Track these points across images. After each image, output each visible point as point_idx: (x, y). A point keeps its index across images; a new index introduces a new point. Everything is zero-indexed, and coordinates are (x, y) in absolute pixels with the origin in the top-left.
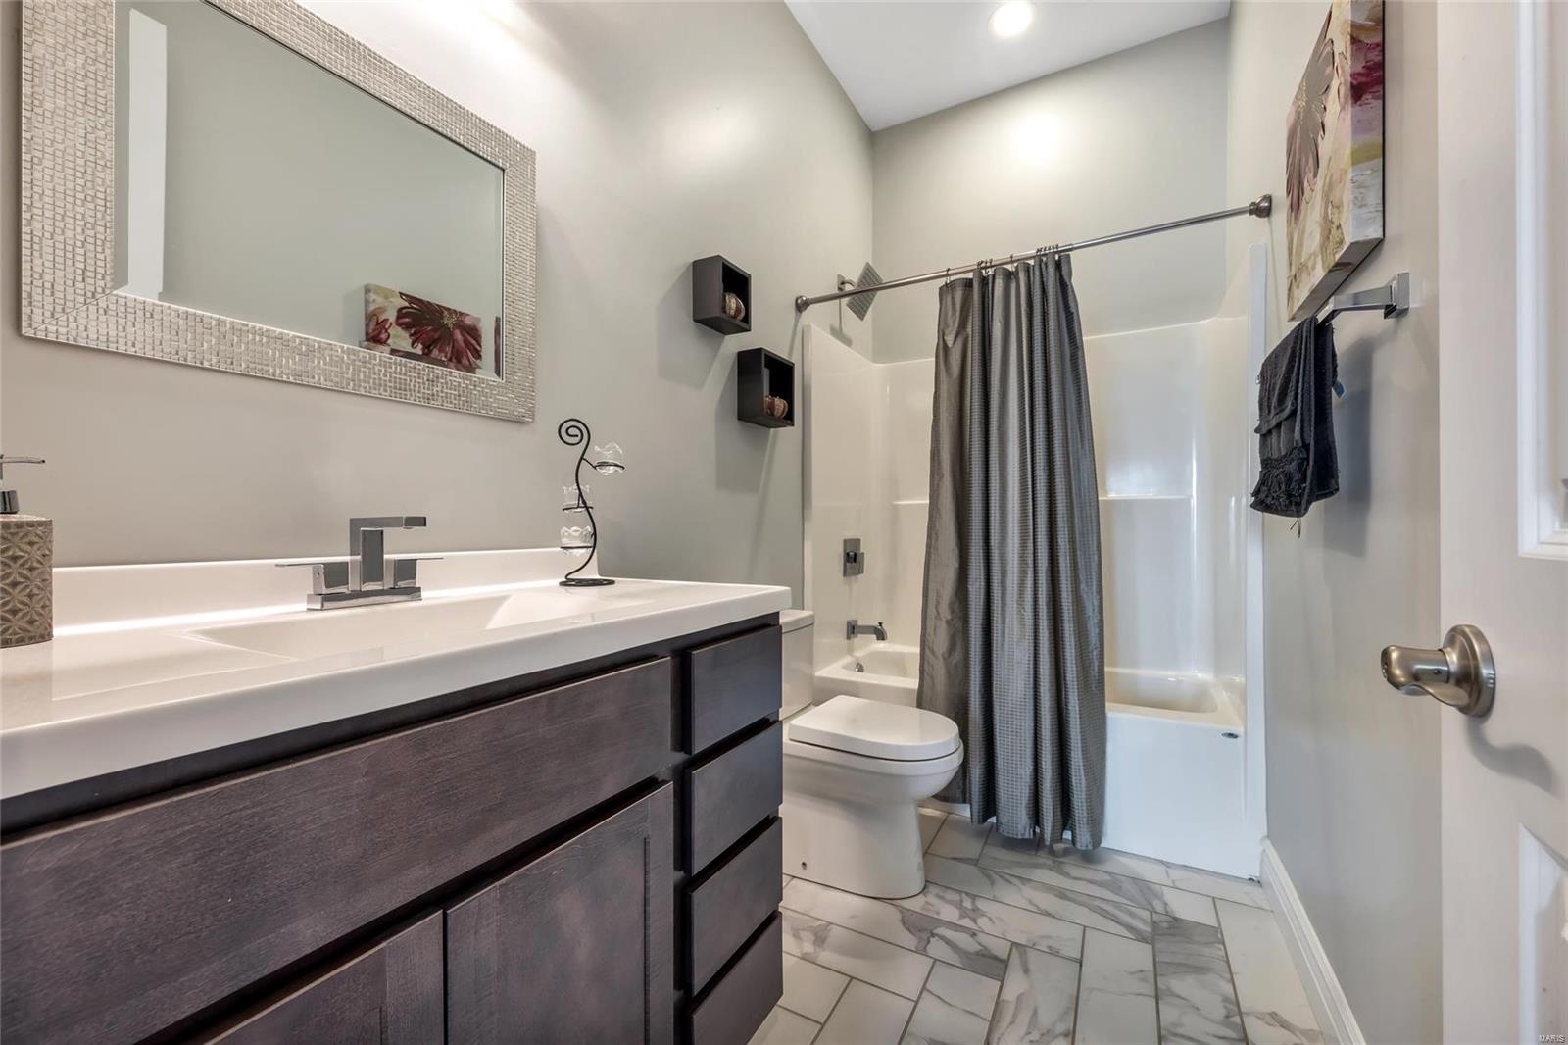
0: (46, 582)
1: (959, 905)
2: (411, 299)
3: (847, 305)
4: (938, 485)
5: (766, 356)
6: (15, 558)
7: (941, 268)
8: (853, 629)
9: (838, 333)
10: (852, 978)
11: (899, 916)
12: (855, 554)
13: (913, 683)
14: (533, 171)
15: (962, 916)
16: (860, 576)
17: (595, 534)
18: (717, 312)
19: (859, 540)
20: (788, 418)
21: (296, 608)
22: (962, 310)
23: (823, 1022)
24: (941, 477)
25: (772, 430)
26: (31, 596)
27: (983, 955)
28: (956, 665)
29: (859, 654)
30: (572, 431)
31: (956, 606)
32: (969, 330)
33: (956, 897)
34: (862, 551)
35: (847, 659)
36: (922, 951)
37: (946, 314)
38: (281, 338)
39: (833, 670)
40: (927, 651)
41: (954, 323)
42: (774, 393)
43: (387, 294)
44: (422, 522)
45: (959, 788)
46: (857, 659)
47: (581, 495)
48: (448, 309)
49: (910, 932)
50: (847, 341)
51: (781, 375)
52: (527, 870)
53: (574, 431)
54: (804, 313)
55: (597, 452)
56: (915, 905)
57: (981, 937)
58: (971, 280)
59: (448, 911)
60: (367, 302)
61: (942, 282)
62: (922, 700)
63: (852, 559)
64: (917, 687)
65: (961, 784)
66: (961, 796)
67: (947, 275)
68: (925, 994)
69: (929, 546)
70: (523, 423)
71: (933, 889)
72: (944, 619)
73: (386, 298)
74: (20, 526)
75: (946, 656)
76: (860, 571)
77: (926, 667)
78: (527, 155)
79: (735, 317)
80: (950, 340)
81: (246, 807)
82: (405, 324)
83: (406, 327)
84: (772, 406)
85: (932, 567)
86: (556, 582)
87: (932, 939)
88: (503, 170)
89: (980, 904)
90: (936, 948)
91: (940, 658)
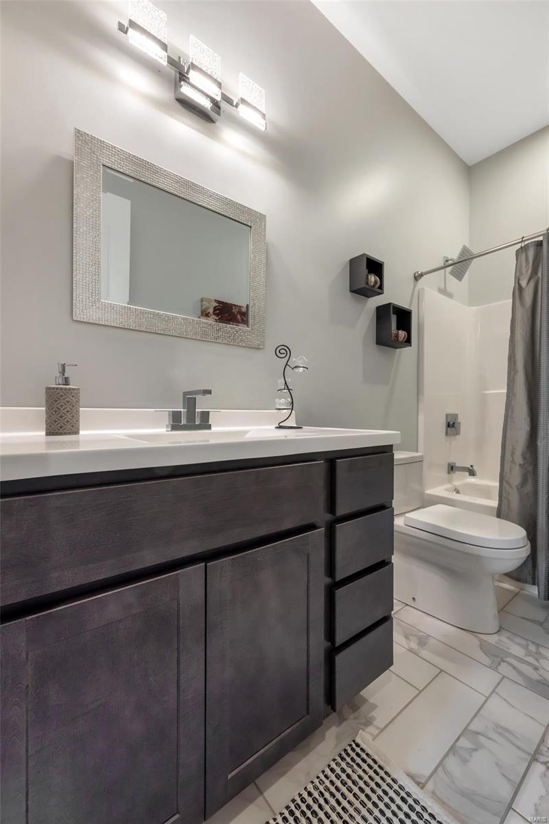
0: (78, 412)
1: (526, 648)
2: (219, 302)
3: (450, 273)
4: (514, 377)
5: (393, 307)
6: (68, 402)
7: (518, 237)
8: (452, 468)
9: (443, 291)
10: (442, 671)
11: (479, 643)
12: (454, 423)
13: (494, 503)
14: (265, 225)
15: (526, 655)
16: (457, 437)
17: (292, 403)
18: (363, 285)
19: (457, 415)
20: (408, 341)
21: (163, 430)
22: (534, 263)
23: (421, 689)
24: (516, 372)
25: (398, 350)
26: (73, 416)
27: (544, 684)
28: (527, 494)
29: (457, 483)
30: (282, 351)
31: (528, 456)
32: (540, 275)
33: (524, 642)
34: (459, 421)
35: (448, 486)
36: (496, 669)
37: (521, 266)
38: (158, 314)
39: (439, 491)
40: (505, 484)
41: (527, 271)
42: (398, 328)
43: (209, 301)
44: (209, 392)
45: (530, 574)
46: (455, 486)
47: (286, 383)
48: (235, 305)
49: (486, 655)
50: (450, 296)
51: (404, 317)
52: (246, 555)
53: (283, 351)
54: (420, 281)
55: (294, 361)
56: (493, 639)
57: (541, 672)
58: (542, 241)
59: (208, 564)
60: (202, 306)
61: (518, 246)
62: (500, 514)
63: (452, 425)
64: (497, 506)
65: (531, 572)
66: (531, 580)
67: (522, 241)
68: (494, 695)
69: (506, 417)
70: (260, 349)
71: (504, 632)
72: (518, 464)
73: (209, 303)
74: (70, 389)
75: (519, 487)
76: (458, 433)
77: (504, 495)
78: (262, 218)
79: (373, 286)
80: (524, 283)
81: (125, 498)
82: (217, 313)
83: (217, 315)
84: (397, 336)
85: (509, 431)
86: (273, 427)
87: (502, 663)
88: (251, 227)
89: (542, 650)
90: (504, 669)
91: (514, 488)
